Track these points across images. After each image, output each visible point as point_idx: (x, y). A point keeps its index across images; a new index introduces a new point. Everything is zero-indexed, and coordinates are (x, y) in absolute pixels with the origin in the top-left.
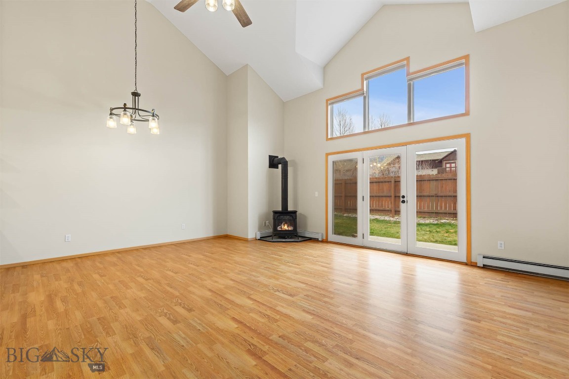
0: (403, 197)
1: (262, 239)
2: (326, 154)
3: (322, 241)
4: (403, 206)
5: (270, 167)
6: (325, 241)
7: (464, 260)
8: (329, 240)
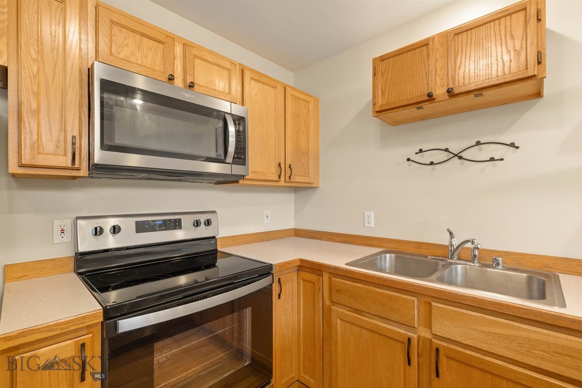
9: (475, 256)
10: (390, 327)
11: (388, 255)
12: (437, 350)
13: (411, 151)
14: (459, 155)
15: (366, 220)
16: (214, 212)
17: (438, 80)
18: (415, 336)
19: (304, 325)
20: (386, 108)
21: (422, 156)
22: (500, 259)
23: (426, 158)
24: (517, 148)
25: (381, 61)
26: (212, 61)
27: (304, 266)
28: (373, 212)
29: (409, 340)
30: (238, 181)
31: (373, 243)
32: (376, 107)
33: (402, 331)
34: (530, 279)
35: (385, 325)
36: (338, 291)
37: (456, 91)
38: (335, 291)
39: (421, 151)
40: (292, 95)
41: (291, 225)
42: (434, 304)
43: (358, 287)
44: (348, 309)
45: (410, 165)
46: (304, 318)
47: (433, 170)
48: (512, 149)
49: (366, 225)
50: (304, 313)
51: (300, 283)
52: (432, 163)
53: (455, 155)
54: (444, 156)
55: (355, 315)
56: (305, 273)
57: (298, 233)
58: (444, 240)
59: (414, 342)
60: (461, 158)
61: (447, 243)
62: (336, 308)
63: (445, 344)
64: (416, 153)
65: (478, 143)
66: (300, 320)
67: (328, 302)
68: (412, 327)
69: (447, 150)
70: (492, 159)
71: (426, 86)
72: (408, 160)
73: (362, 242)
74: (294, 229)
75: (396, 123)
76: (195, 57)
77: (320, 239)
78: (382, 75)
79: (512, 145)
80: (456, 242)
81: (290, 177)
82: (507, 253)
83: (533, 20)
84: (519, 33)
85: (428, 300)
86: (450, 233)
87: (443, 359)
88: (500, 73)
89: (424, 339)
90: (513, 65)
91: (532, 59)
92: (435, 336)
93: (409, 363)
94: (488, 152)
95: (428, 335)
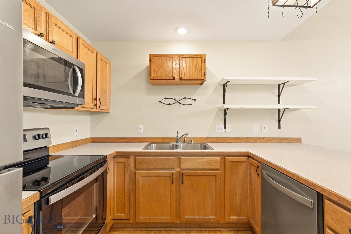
9: (185, 140)
10: (165, 172)
11: (153, 144)
12: (183, 174)
13: (160, 98)
14: (179, 102)
15: (139, 129)
16: (47, 128)
17: (176, 72)
18: (175, 172)
19: (117, 187)
20: (155, 78)
21: (165, 101)
22: (192, 140)
23: (167, 101)
24: (196, 101)
25: (154, 57)
26: (63, 29)
27: (119, 155)
28: (143, 126)
29: (173, 174)
30: (74, 107)
31: (143, 140)
32: (151, 77)
33: (170, 172)
34: (201, 145)
35: (163, 172)
36: (139, 163)
37: (182, 79)
38: (138, 163)
39: (165, 98)
40: (101, 59)
41: (89, 136)
42: (181, 157)
43: (151, 158)
44: (145, 170)
45: (160, 104)
46: (117, 183)
47: (169, 107)
48: (194, 101)
49: (139, 132)
50: (117, 180)
51: (115, 165)
52: (170, 104)
53: (177, 102)
54: (173, 101)
55: (149, 172)
56: (119, 159)
57: (93, 140)
58: (174, 135)
59: (175, 174)
60: (180, 103)
61: (176, 137)
62: (139, 172)
63: (185, 171)
64: (163, 99)
65: (185, 98)
66: (115, 185)
67: (133, 170)
68: (173, 169)
69: (175, 99)
70: (189, 104)
71: (172, 74)
72: (160, 102)
73: (137, 140)
74: (91, 138)
75: (154, 85)
76: (54, 24)
77: (111, 142)
78: (154, 63)
79: (195, 100)
80: (179, 136)
81: (99, 106)
82: (193, 138)
83: (203, 62)
84: (200, 64)
85: (179, 157)
86: (177, 132)
87: (184, 177)
88: (195, 76)
89: (177, 172)
90: (199, 74)
91: (203, 74)
92: (182, 169)
93: (173, 184)
94: (188, 101)
95: (178, 170)
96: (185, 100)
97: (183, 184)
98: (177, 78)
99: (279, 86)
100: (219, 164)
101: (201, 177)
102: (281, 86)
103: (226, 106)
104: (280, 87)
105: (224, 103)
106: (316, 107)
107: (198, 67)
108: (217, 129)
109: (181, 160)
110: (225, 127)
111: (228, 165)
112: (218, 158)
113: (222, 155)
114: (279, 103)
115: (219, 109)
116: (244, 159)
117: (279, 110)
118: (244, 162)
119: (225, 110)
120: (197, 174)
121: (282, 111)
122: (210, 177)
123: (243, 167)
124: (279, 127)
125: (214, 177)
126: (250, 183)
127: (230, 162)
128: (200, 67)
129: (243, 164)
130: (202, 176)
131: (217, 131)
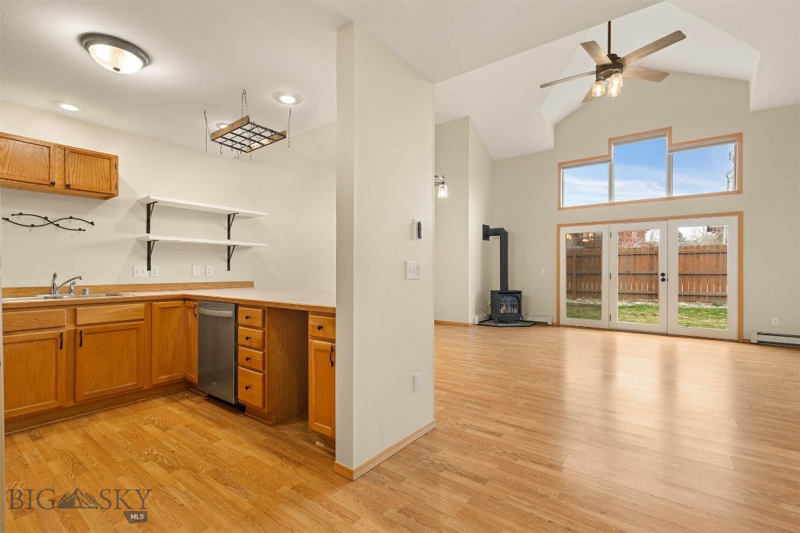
0: (663, 275)
1: (480, 324)
2: (558, 225)
3: (552, 325)
4: (662, 285)
5: (483, 239)
6: (558, 325)
7: (735, 337)
8: (561, 323)
9: (71, 290)
10: (44, 333)
12: (81, 332)
13: (7, 212)
14: (55, 223)
17: (56, 174)
18: (65, 330)
21: (19, 218)
22: (87, 289)
23: (25, 220)
24: (94, 225)
29: (61, 333)
33: (55, 332)
37: (71, 187)
39: (20, 214)
42: (77, 309)
45: (5, 223)
47: (32, 230)
48: (91, 225)
52: (32, 226)
53: (51, 223)
54: (42, 222)
59: (65, 334)
60: (58, 225)
63: (85, 328)
64: (14, 215)
65: (71, 218)
68: (62, 327)
69: (45, 218)
70: (80, 230)
71: (47, 176)
72: (5, 219)
78: (2, 149)
79: (92, 223)
82: (88, 286)
83: (114, 167)
84: (107, 170)
85: (74, 308)
86: (55, 276)
87: (84, 336)
88: (98, 187)
89: (70, 331)
90: (104, 184)
91: (113, 186)
92: (79, 325)
93: (61, 348)
94: (75, 224)
95: (72, 327)
96: (70, 222)
97: (81, 345)
98: (59, 183)
99: (229, 216)
100: (143, 313)
101: (114, 333)
102: (232, 217)
103: (151, 237)
104: (230, 218)
105: (148, 231)
106: (265, 245)
107: (103, 174)
108: (135, 270)
109: (78, 312)
110: (149, 269)
111: (156, 312)
112: (142, 305)
113: (148, 301)
114: (229, 238)
115: (139, 241)
116: (180, 303)
117: (229, 247)
118: (179, 307)
119: (149, 243)
120: (106, 330)
121: (232, 248)
122: (129, 331)
123: (179, 312)
124: (229, 269)
125: (135, 331)
126: (187, 330)
127: (161, 308)
128: (107, 173)
129: (178, 310)
130: (116, 331)
131: (136, 275)
